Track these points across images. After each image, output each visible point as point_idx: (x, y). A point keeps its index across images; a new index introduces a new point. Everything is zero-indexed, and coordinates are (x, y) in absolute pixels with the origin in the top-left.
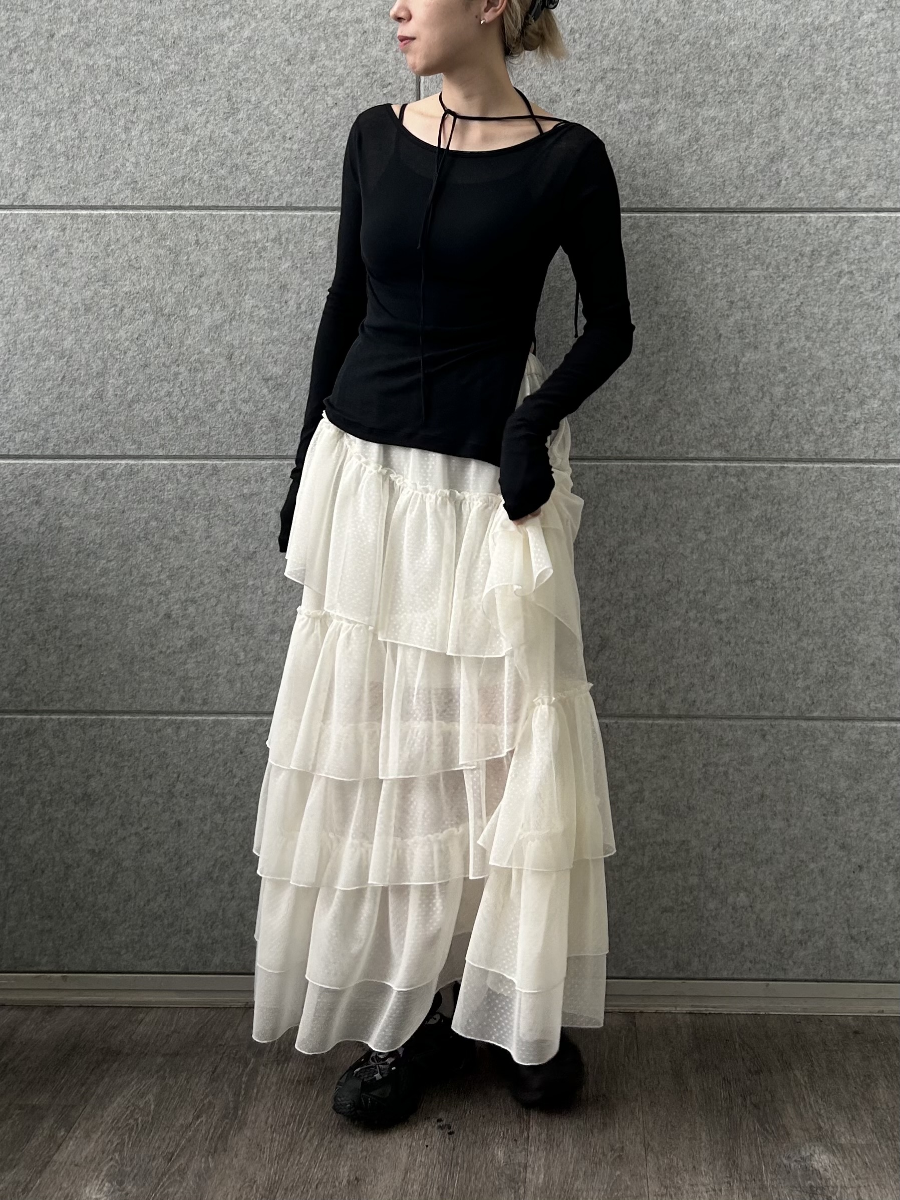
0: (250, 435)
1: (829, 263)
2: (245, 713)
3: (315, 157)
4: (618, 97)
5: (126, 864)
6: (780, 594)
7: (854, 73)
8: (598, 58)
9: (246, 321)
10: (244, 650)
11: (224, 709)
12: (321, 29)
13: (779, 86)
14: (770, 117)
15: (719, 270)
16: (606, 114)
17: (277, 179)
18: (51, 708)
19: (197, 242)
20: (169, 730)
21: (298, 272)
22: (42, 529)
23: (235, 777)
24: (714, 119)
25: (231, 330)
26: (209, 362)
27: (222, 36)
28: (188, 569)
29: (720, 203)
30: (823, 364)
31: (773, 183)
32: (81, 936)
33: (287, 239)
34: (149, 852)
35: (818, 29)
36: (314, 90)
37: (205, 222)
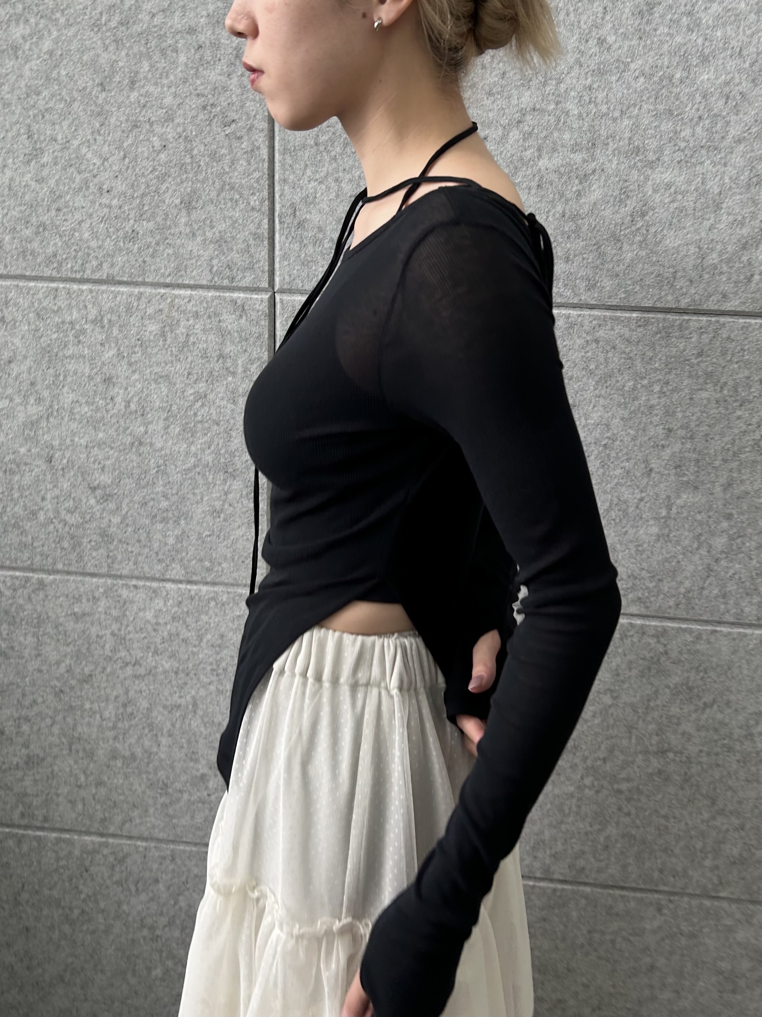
0: (78, 550)
2: (88, 833)
3: (140, 217)
4: (539, 149)
6: (695, 769)
8: (515, 92)
9: (66, 419)
10: (84, 772)
11: (66, 827)
12: (143, 42)
15: (657, 388)
16: (520, 174)
17: (93, 244)
20: (11, 842)
21: (124, 363)
23: (81, 892)
24: (668, 186)
25: (49, 428)
26: (26, 464)
27: (15, 48)
28: (19, 687)
29: (667, 302)
31: (742, 277)
33: (110, 321)
36: (136, 126)
37: (10, 296)
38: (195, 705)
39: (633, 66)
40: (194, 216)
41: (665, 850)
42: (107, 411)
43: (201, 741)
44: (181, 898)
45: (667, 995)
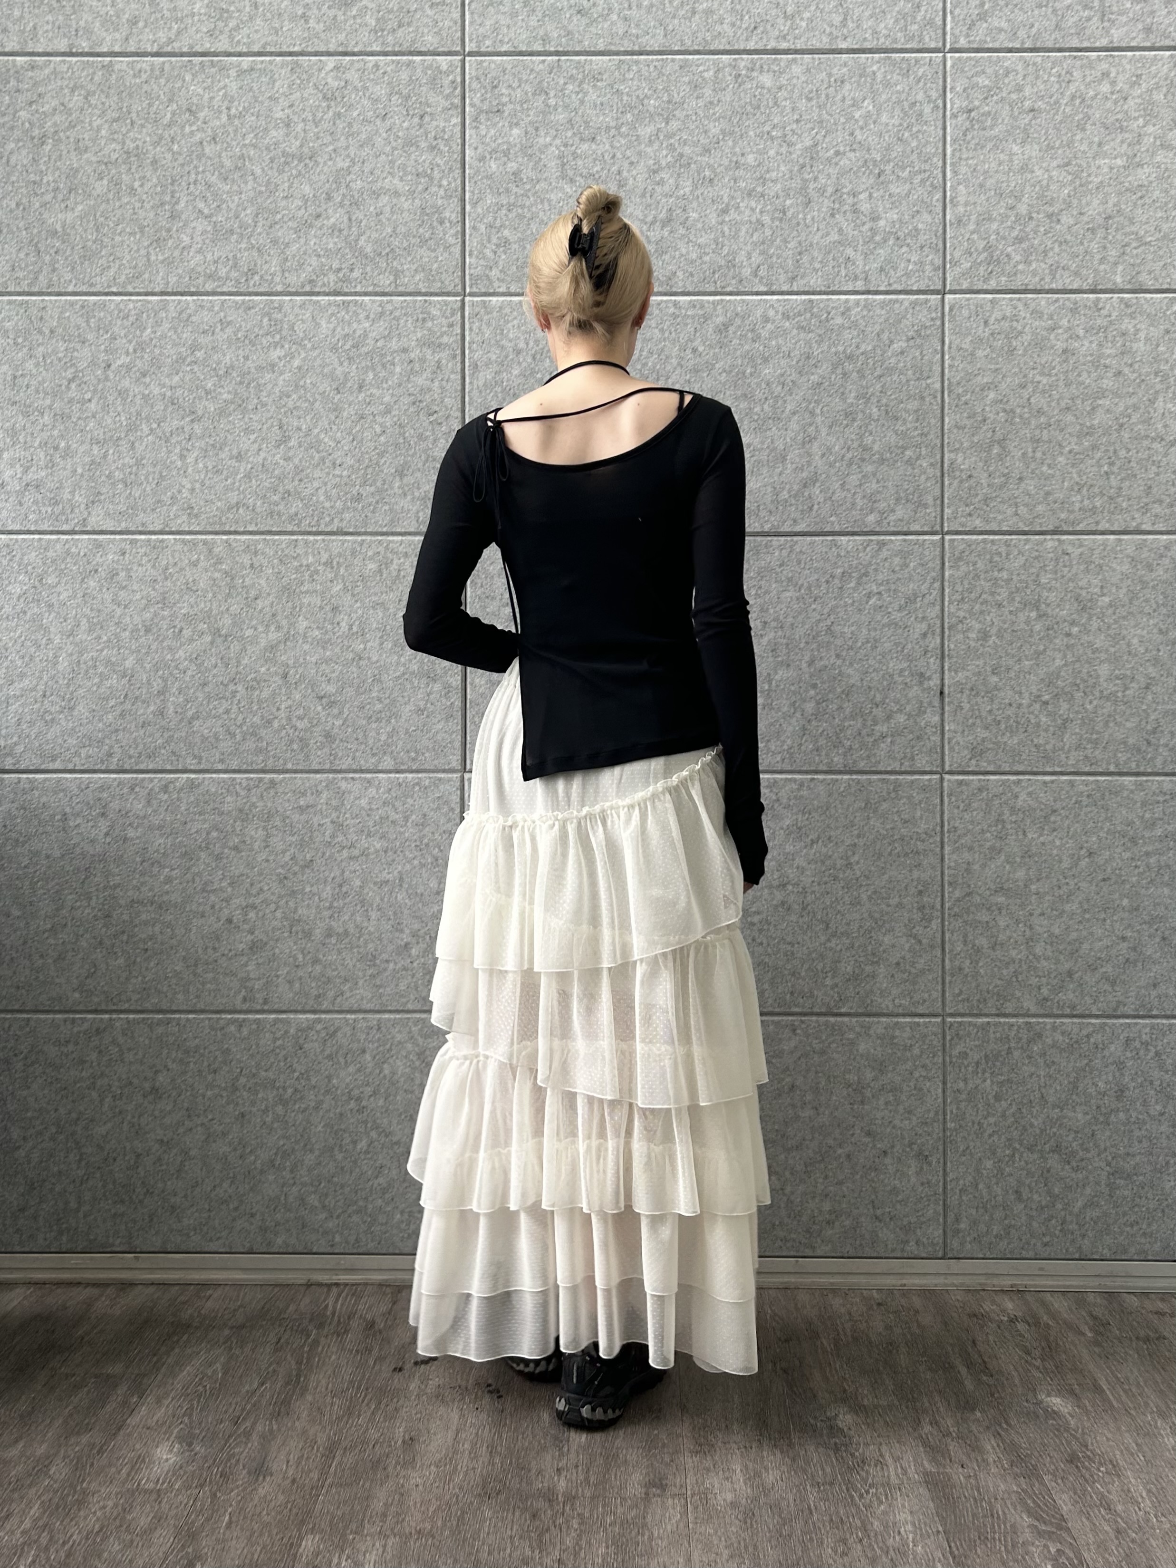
0: (306, 750)
1: (859, 584)
2: (303, 1011)
3: (364, 484)
5: (192, 1153)
6: (810, 898)
7: (884, 401)
9: (300, 642)
10: (302, 952)
11: (284, 1008)
12: (369, 359)
13: (812, 413)
14: (804, 443)
17: (327, 504)
18: (119, 1008)
19: (252, 565)
20: (232, 1028)
21: (349, 595)
22: (108, 840)
23: (295, 1071)
25: (286, 650)
26: (265, 681)
27: (273, 366)
28: (248, 877)
30: (852, 681)
31: (806, 507)
32: (152, 1220)
33: (338, 562)
34: (215, 1141)
35: (850, 357)
36: (362, 418)
37: (259, 547)
38: (401, 879)
39: (717, 366)
40: (405, 480)
41: (793, 974)
42: (334, 634)
43: (406, 912)
44: (385, 1066)
45: (807, 1113)
